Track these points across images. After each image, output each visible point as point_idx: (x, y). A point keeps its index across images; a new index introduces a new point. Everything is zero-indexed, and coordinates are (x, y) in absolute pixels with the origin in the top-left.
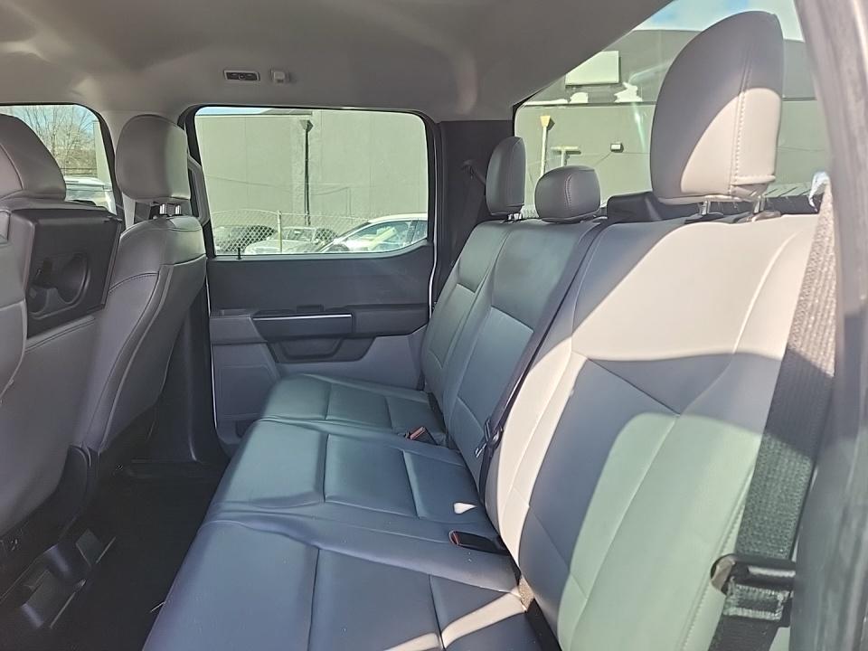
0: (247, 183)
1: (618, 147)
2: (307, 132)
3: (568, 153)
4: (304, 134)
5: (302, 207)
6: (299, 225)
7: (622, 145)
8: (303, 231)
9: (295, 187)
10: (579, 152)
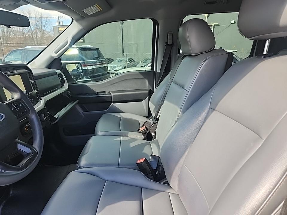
0: (103, 44)
1: (234, 22)
2: (122, 25)
3: (215, 25)
4: (121, 25)
5: (122, 51)
6: (121, 57)
7: (235, 21)
8: (123, 59)
9: (119, 44)
10: (218, 25)
